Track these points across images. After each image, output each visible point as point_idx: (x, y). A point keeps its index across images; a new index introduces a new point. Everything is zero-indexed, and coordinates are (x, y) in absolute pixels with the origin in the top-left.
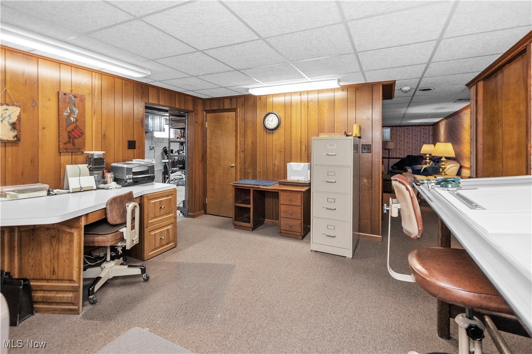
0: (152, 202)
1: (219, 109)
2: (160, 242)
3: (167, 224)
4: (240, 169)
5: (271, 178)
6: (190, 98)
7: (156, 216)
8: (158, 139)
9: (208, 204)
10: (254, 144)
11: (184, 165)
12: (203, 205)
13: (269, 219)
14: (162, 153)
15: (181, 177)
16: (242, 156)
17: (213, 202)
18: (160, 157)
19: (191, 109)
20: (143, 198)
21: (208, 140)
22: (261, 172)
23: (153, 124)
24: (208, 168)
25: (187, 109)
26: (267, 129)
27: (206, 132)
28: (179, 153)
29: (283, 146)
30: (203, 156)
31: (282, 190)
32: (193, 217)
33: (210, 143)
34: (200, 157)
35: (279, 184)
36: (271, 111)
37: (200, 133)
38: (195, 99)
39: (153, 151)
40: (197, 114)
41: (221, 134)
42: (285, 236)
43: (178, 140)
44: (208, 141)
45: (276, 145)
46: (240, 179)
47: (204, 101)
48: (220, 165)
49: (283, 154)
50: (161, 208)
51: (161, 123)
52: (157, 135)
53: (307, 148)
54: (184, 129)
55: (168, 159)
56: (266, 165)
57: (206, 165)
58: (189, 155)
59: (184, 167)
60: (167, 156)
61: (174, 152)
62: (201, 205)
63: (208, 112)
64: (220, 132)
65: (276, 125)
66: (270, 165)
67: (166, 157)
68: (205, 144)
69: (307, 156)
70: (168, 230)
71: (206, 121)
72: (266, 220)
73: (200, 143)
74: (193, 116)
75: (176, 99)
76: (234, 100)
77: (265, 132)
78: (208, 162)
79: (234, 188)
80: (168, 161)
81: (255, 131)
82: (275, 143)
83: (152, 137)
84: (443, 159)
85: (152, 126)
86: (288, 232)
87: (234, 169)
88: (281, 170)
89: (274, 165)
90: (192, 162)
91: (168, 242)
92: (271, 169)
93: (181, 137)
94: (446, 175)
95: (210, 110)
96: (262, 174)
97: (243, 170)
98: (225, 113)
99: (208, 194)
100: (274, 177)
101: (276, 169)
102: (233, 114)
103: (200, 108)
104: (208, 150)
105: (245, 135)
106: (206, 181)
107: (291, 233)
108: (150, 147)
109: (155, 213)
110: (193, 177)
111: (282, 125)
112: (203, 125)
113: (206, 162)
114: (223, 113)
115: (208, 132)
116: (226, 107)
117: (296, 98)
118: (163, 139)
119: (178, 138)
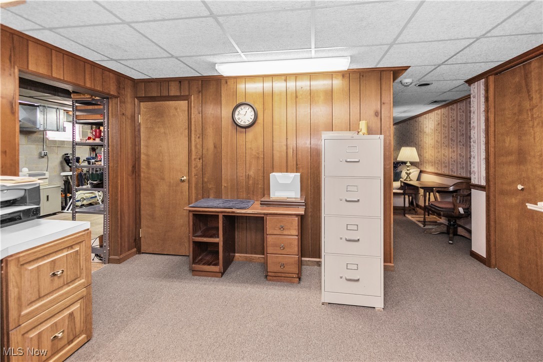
0: (30, 268)
1: (161, 97)
2: (53, 345)
3: (68, 303)
4: (196, 184)
5: (245, 195)
6: (111, 75)
7: (43, 295)
8: (54, 142)
9: (142, 239)
10: (217, 147)
11: (102, 180)
12: (135, 240)
13: (241, 253)
14: (61, 163)
15: (94, 196)
16: (199, 165)
17: (152, 234)
18: (58, 168)
19: (113, 92)
20: (7, 265)
21: (142, 141)
22: (229, 187)
23: (45, 120)
24: (143, 183)
25: (106, 91)
26: (237, 125)
27: (139, 130)
28: (89, 163)
29: (261, 150)
30: (134, 167)
31: (267, 214)
32: (119, 261)
33: (147, 146)
34: (130, 168)
35: (261, 204)
36: (243, 101)
37: (129, 131)
38: (121, 78)
39: (45, 160)
40: (124, 102)
41: (165, 133)
42: (273, 280)
43: (91, 141)
44: (142, 144)
45: (251, 148)
46: (196, 200)
47: (135, 83)
48: (163, 179)
49: (261, 161)
50: (54, 275)
51: (58, 119)
52: (51, 136)
53: (295, 152)
54: (101, 124)
55: (71, 171)
56: (235, 177)
57: (140, 180)
58: (111, 165)
59: (102, 183)
60: (70, 167)
61: (81, 160)
62: (132, 241)
63: (142, 99)
64: (162, 130)
65: (251, 121)
66: (242, 177)
67: (68, 168)
68: (137, 148)
69: (295, 163)
70: (71, 314)
71: (139, 113)
72: (236, 254)
73: (130, 146)
74: (117, 104)
75: (87, 72)
76: (185, 85)
77: (234, 131)
78: (142, 175)
79: (191, 214)
80: (71, 173)
81: (218, 131)
82: (249, 146)
83: (44, 140)
84: (408, 164)
85: (42, 123)
86: (280, 274)
87: (186, 185)
88: (258, 184)
89: (248, 177)
90: (117, 176)
91: (71, 337)
92: (244, 183)
93: (96, 137)
94: (411, 180)
95: (145, 97)
96: (229, 190)
97: (200, 185)
98: (171, 102)
99: (144, 222)
100: (248, 193)
101: (251, 182)
102: (183, 104)
103: (128, 93)
104: (142, 156)
105: (203, 135)
106: (140, 203)
107: (283, 275)
108: (40, 153)
109: (39, 291)
110: (117, 199)
111: (260, 120)
112: (133, 118)
113: (139, 175)
114: (168, 102)
115: (142, 129)
116: (172, 93)
117: (279, 86)
118: (63, 142)
119: (89, 138)
